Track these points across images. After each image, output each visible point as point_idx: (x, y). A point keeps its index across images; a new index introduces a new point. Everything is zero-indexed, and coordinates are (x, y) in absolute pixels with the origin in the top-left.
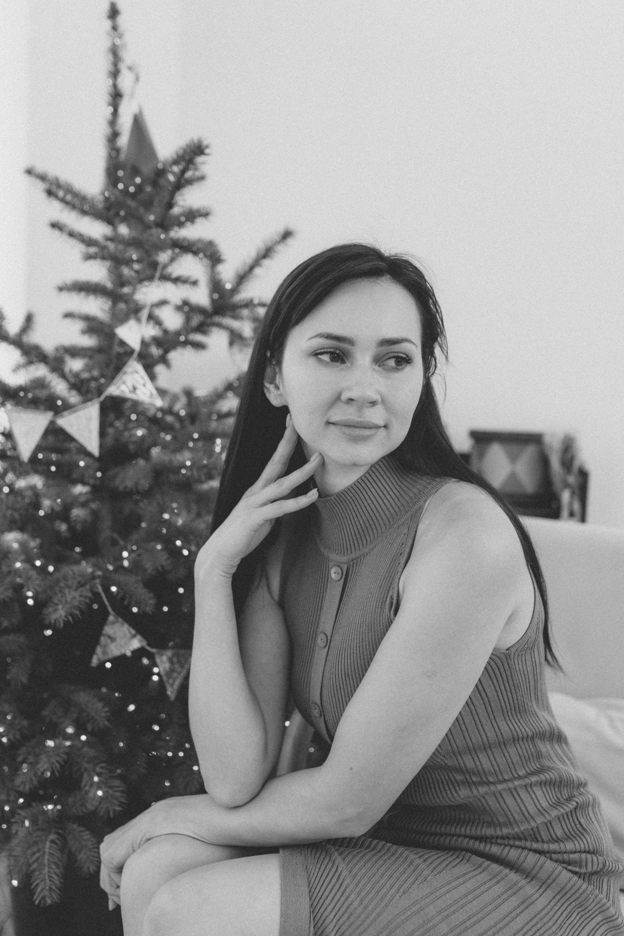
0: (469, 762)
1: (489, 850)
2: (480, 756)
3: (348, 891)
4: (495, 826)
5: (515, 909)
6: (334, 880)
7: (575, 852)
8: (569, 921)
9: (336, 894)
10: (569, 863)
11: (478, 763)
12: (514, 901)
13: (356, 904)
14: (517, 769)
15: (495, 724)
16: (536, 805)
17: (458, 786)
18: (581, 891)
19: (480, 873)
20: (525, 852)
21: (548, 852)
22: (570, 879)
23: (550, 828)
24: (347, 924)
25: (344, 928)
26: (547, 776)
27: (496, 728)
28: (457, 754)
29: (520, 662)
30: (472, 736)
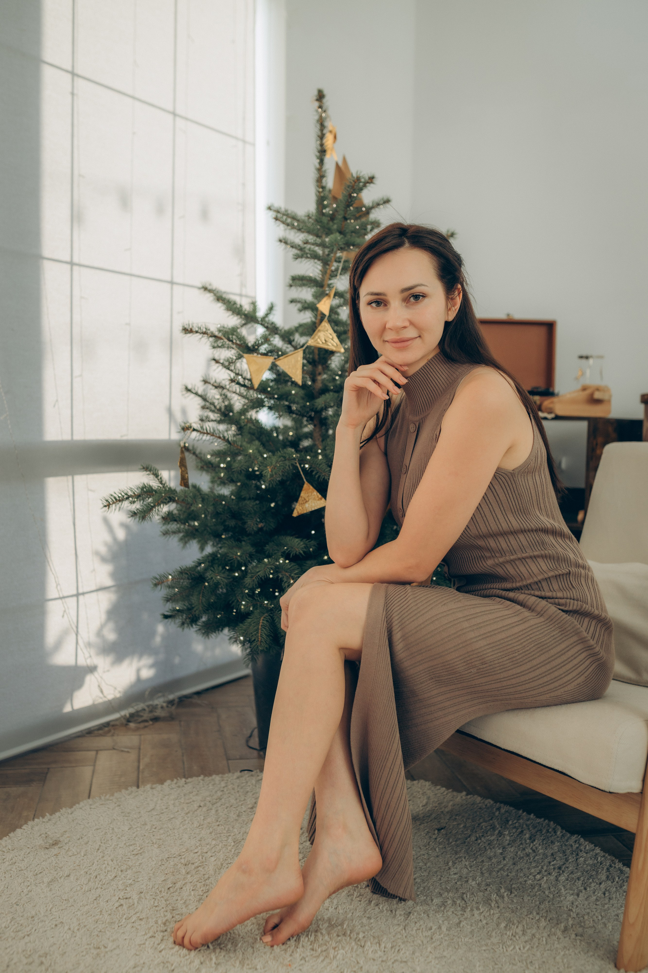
0: (492, 543)
2: (500, 539)
3: (409, 599)
7: (563, 598)
11: (498, 544)
14: (526, 549)
15: (507, 519)
18: (562, 619)
20: (530, 596)
21: (546, 598)
23: (550, 584)
24: (406, 614)
25: (404, 616)
26: (546, 552)
27: (508, 521)
28: (483, 537)
29: (523, 480)
30: (491, 525)
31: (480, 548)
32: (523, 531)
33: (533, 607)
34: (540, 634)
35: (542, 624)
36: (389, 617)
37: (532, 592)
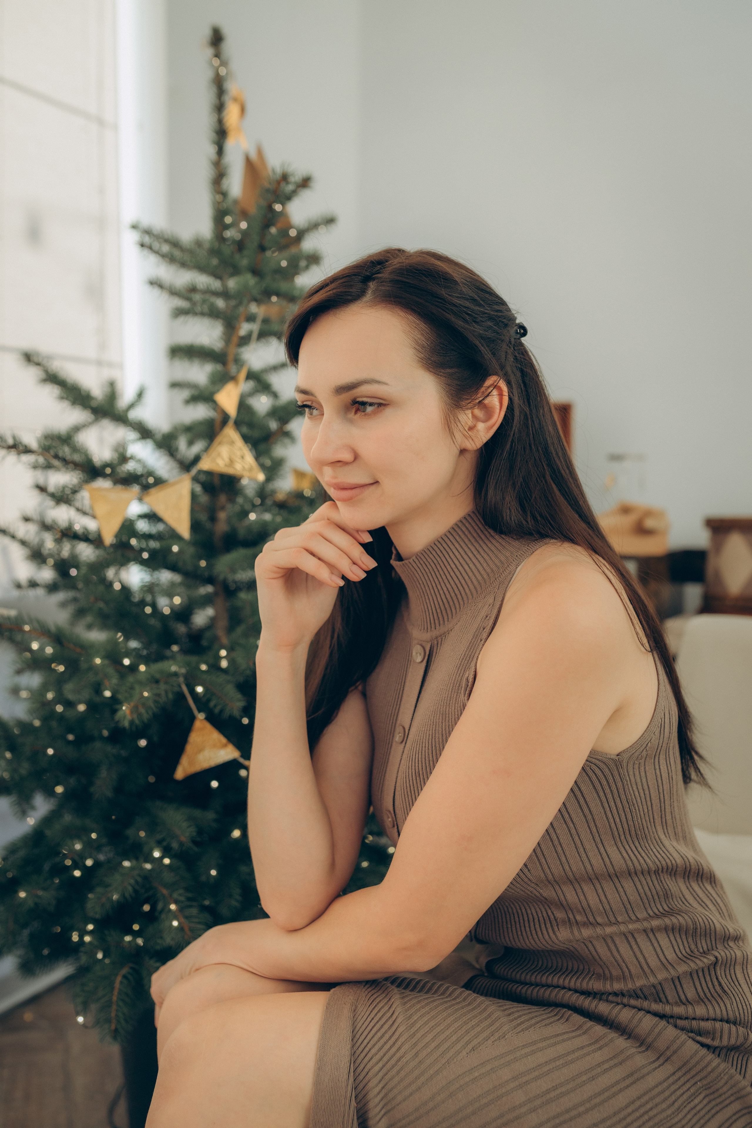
0: (570, 895)
1: (596, 1008)
2: (586, 889)
3: (402, 1040)
4: (605, 978)
5: (617, 1083)
6: (386, 1027)
7: (707, 1020)
8: (692, 1105)
9: (385, 1043)
10: (700, 1033)
11: (582, 897)
12: (618, 1074)
13: (408, 1057)
14: (635, 909)
15: (602, 850)
16: (658, 956)
17: (557, 925)
18: (709, 1069)
19: (579, 1035)
20: (641, 1014)
21: (672, 1017)
22: (697, 1052)
23: (679, 987)
25: (392, 1084)
26: (674, 920)
27: (604, 854)
28: (553, 882)
29: (637, 773)
30: (571, 862)
31: (545, 902)
32: (631, 873)
33: (650, 1040)
34: (669, 1107)
35: (671, 1080)
36: (361, 1086)
37: (646, 1004)
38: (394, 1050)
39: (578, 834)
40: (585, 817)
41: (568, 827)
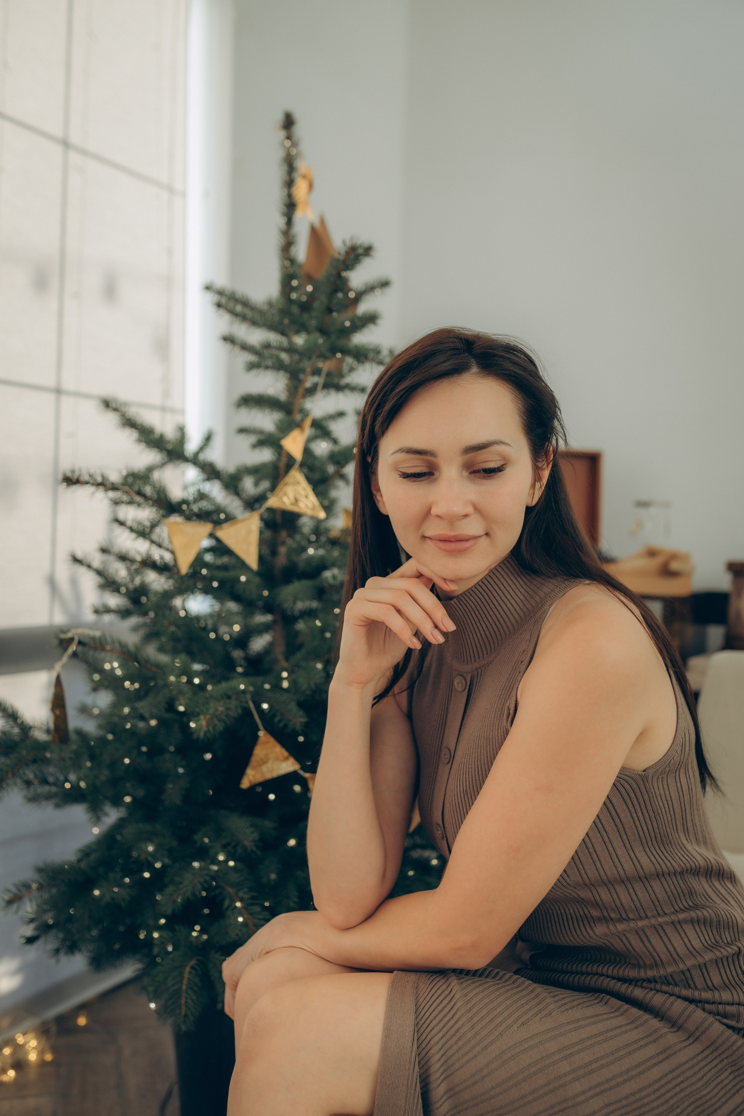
0: (605, 895)
1: (632, 993)
2: (618, 889)
3: (459, 1014)
4: (639, 967)
5: (652, 1058)
6: (445, 1002)
7: (732, 1004)
8: (719, 1079)
9: (445, 1016)
10: (725, 1016)
11: (615, 897)
12: (651, 1050)
13: (466, 1028)
14: (663, 905)
15: (632, 854)
16: (685, 945)
17: (594, 922)
18: (735, 1048)
19: (617, 1016)
20: (672, 998)
21: (700, 1001)
22: (723, 1032)
23: (705, 972)
24: (455, 1048)
25: (451, 1052)
26: (699, 914)
27: (634, 858)
28: (590, 885)
29: (660, 787)
31: (582, 902)
32: (659, 875)
33: (680, 1021)
34: (698, 1080)
35: (700, 1057)
36: (424, 1053)
37: (676, 990)
38: (452, 1022)
39: (610, 841)
40: (617, 826)
41: (601, 835)
